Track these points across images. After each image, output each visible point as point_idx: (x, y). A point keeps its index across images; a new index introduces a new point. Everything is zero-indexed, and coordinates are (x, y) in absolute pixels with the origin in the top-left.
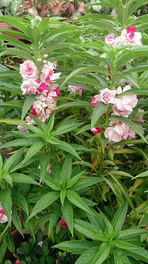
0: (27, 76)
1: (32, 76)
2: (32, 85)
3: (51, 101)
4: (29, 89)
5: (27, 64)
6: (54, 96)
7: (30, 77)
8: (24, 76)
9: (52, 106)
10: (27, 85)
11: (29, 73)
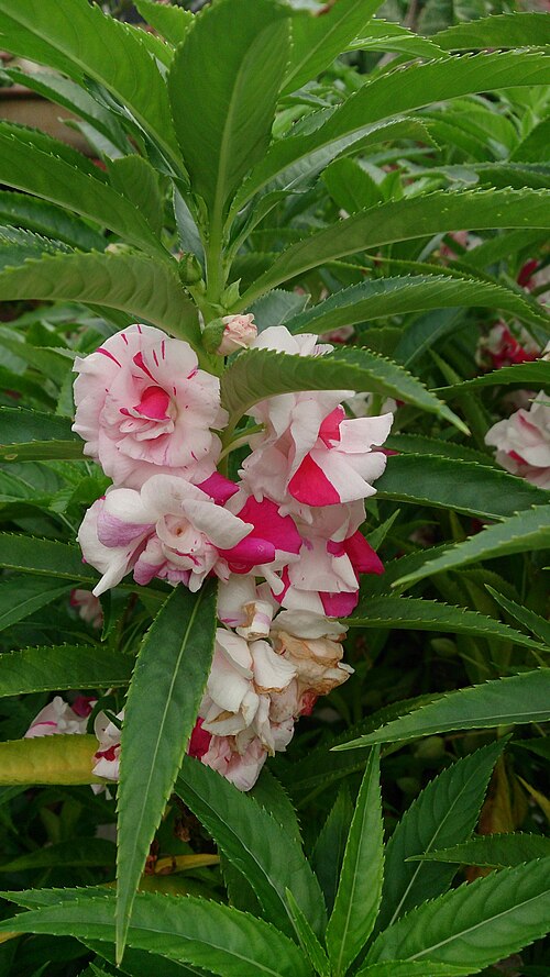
0: (136, 453)
1: (176, 452)
2: (174, 522)
3: (310, 627)
4: (150, 556)
5: (138, 359)
6: (335, 588)
7: (157, 457)
8: (108, 452)
9: (315, 659)
10: (134, 526)
11: (155, 433)
